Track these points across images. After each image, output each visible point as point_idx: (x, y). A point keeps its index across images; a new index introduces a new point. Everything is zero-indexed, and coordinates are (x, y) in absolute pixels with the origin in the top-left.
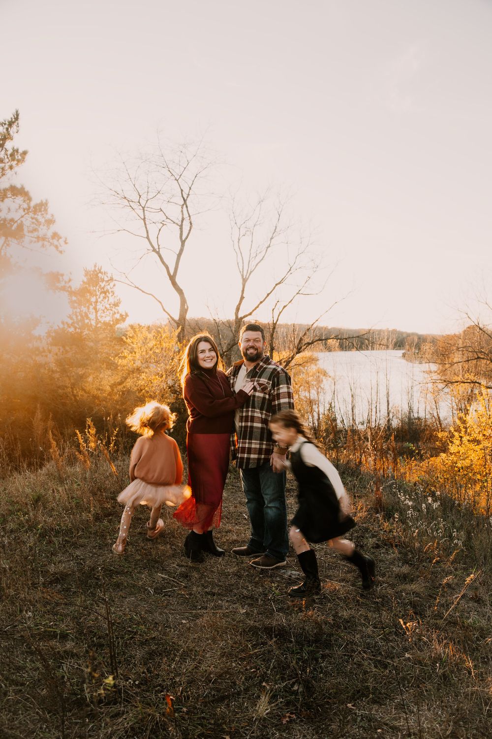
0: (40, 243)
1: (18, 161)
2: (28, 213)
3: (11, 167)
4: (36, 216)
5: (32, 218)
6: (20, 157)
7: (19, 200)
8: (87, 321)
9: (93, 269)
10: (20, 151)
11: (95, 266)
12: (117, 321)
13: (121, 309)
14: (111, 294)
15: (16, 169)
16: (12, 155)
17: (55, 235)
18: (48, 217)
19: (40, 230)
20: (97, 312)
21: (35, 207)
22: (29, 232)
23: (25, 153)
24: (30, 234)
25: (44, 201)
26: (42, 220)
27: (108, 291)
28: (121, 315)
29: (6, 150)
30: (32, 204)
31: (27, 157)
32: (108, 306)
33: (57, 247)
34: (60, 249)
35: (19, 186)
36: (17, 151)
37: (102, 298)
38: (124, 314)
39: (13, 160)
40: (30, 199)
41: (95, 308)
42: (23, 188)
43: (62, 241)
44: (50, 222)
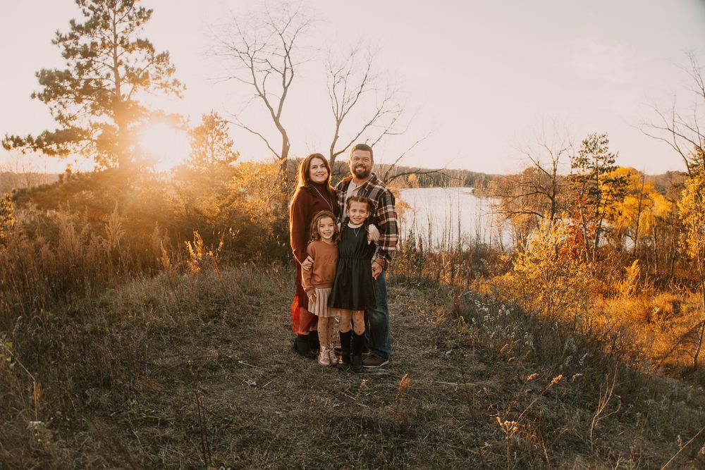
0: (163, 89)
1: (145, 18)
2: (152, 63)
3: (138, 24)
4: (159, 66)
5: (157, 68)
6: (146, 15)
7: (144, 51)
8: (204, 159)
9: (210, 115)
10: (146, 10)
11: (212, 112)
12: (231, 159)
13: (234, 149)
14: (225, 136)
15: (142, 25)
16: (139, 13)
17: (176, 82)
18: (170, 66)
19: (162, 77)
20: (213, 151)
21: (158, 58)
22: (153, 79)
23: (150, 12)
24: (154, 81)
25: (166, 53)
26: (164, 69)
27: (222, 133)
28: (234, 154)
29: (134, 9)
30: (156, 55)
31: (152, 15)
32: (222, 146)
33: (177, 93)
34: (180, 94)
35: (144, 39)
36: (144, 9)
37: (217, 139)
38: (236, 152)
39: (140, 18)
40: (153, 51)
41: (211, 148)
42: (147, 41)
43: (181, 87)
44: (170, 71)
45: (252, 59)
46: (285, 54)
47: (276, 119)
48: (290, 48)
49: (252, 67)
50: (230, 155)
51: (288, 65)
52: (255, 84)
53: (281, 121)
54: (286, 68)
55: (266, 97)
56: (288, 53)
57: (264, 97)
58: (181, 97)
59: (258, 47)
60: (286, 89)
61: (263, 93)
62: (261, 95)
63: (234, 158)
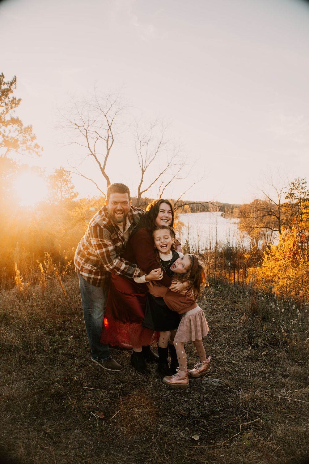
0: (28, 151)
1: (16, 104)
2: (21, 133)
3: (12, 108)
4: (25, 135)
5: (23, 136)
6: (16, 102)
7: (16, 126)
8: (56, 197)
10: (17, 99)
11: (61, 167)
12: (73, 197)
13: (74, 190)
14: (69, 182)
15: (14, 109)
16: (12, 101)
17: (37, 146)
18: (32, 135)
19: (27, 143)
20: (61, 192)
21: (25, 129)
22: (21, 144)
23: (20, 100)
24: (22, 145)
25: (30, 126)
26: (29, 137)
27: (67, 181)
28: (75, 194)
29: (9, 98)
30: (23, 128)
31: (21, 103)
32: (68, 189)
33: (37, 153)
34: (39, 154)
35: (15, 118)
36: (15, 99)
37: (64, 184)
38: (76, 193)
39: (13, 103)
40: (22, 125)
41: (61, 190)
42: (18, 119)
43: (40, 149)
44: (33, 138)
45: (86, 131)
46: (108, 128)
47: (103, 170)
48: (111, 124)
49: (87, 135)
50: (73, 194)
51: (110, 135)
52: (89, 147)
53: (106, 171)
54: (108, 137)
55: (96, 155)
56: (110, 127)
57: (94, 156)
58: (39, 156)
59: (91, 123)
60: (109, 150)
61: (94, 153)
62: (93, 154)
63: (76, 195)
